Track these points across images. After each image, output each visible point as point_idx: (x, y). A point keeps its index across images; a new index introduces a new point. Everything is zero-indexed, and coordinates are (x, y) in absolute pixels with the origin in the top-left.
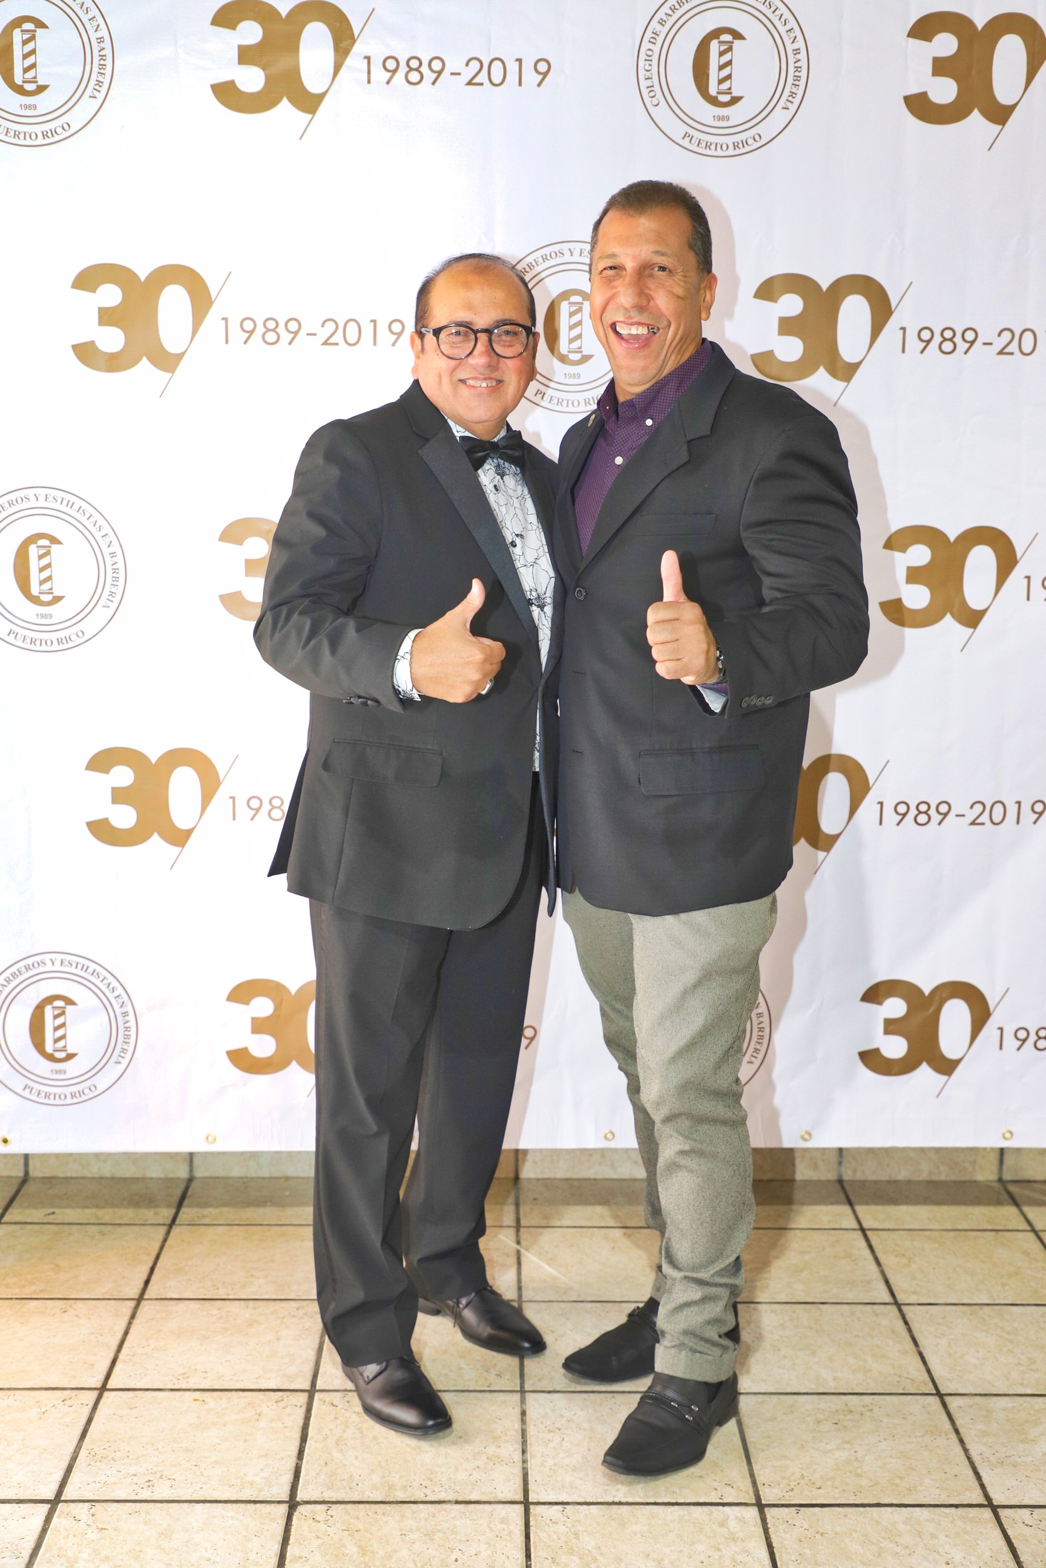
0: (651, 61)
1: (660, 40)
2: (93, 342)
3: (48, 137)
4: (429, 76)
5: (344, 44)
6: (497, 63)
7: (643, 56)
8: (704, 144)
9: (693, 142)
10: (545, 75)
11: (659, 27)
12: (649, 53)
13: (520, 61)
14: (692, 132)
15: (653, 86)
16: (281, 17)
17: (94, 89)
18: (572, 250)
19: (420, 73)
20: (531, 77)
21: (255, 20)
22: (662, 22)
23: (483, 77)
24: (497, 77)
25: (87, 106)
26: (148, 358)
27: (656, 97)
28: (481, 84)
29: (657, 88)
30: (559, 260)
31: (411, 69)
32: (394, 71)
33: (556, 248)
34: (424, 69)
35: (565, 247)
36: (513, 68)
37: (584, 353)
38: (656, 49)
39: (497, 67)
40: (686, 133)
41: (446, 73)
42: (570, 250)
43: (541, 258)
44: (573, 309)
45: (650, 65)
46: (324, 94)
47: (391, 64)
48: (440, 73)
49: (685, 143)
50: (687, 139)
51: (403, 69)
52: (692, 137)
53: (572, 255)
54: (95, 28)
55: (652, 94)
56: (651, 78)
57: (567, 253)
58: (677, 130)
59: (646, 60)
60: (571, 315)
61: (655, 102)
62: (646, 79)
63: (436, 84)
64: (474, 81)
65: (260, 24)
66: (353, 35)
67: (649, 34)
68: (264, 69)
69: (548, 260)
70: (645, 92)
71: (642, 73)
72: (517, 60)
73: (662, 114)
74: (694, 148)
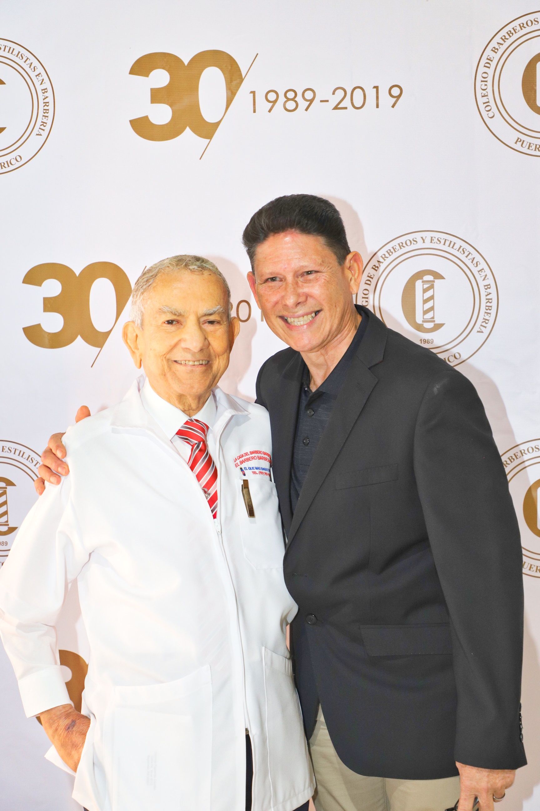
0: (486, 81)
1: (493, 64)
2: (39, 325)
3: (5, 167)
4: (303, 104)
5: (234, 83)
6: (358, 91)
7: (479, 78)
8: (534, 147)
9: (524, 145)
10: (398, 97)
11: (492, 54)
12: (485, 75)
13: (376, 88)
14: (523, 137)
15: (488, 102)
16: (184, 64)
17: (40, 128)
18: (424, 238)
19: (296, 102)
20: (386, 100)
21: (164, 68)
22: (495, 50)
23: (347, 103)
24: (358, 102)
25: (35, 142)
26: (82, 337)
27: (492, 111)
28: (346, 108)
29: (492, 103)
30: (413, 247)
31: (288, 99)
32: (275, 102)
33: (410, 237)
34: (299, 99)
35: (418, 236)
36: (371, 94)
37: (436, 322)
38: (491, 71)
39: (358, 94)
40: (518, 138)
41: (317, 100)
42: (422, 238)
43: (398, 246)
44: (426, 286)
45: (486, 85)
46: (218, 123)
47: (272, 97)
48: (311, 101)
49: (518, 146)
50: (519, 144)
51: (282, 99)
52: (524, 141)
53: (424, 242)
54: (41, 82)
55: (488, 108)
56: (487, 96)
57: (420, 241)
58: (510, 136)
59: (482, 81)
60: (425, 291)
61: (491, 115)
62: (483, 96)
63: (309, 110)
64: (339, 106)
65: (168, 71)
66: (241, 75)
67: (484, 60)
68: (171, 106)
69: (404, 247)
70: (482, 107)
71: (479, 92)
72: (374, 87)
73: (497, 124)
74: (525, 150)
